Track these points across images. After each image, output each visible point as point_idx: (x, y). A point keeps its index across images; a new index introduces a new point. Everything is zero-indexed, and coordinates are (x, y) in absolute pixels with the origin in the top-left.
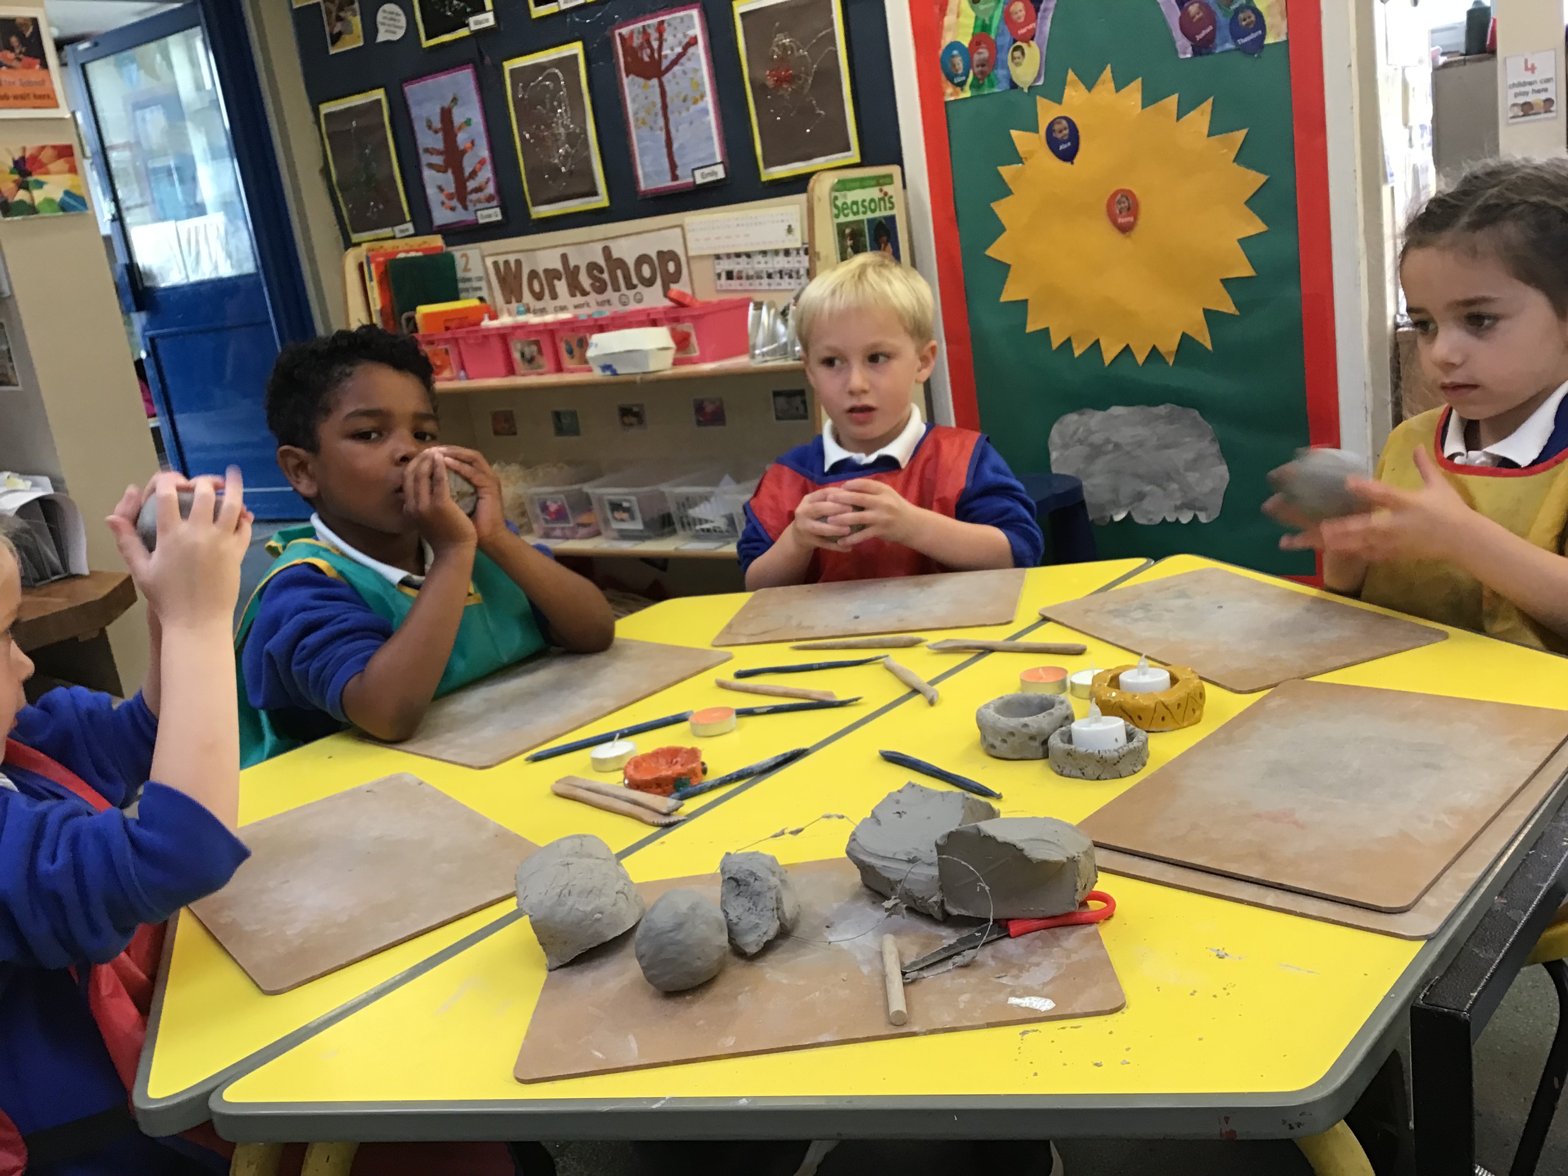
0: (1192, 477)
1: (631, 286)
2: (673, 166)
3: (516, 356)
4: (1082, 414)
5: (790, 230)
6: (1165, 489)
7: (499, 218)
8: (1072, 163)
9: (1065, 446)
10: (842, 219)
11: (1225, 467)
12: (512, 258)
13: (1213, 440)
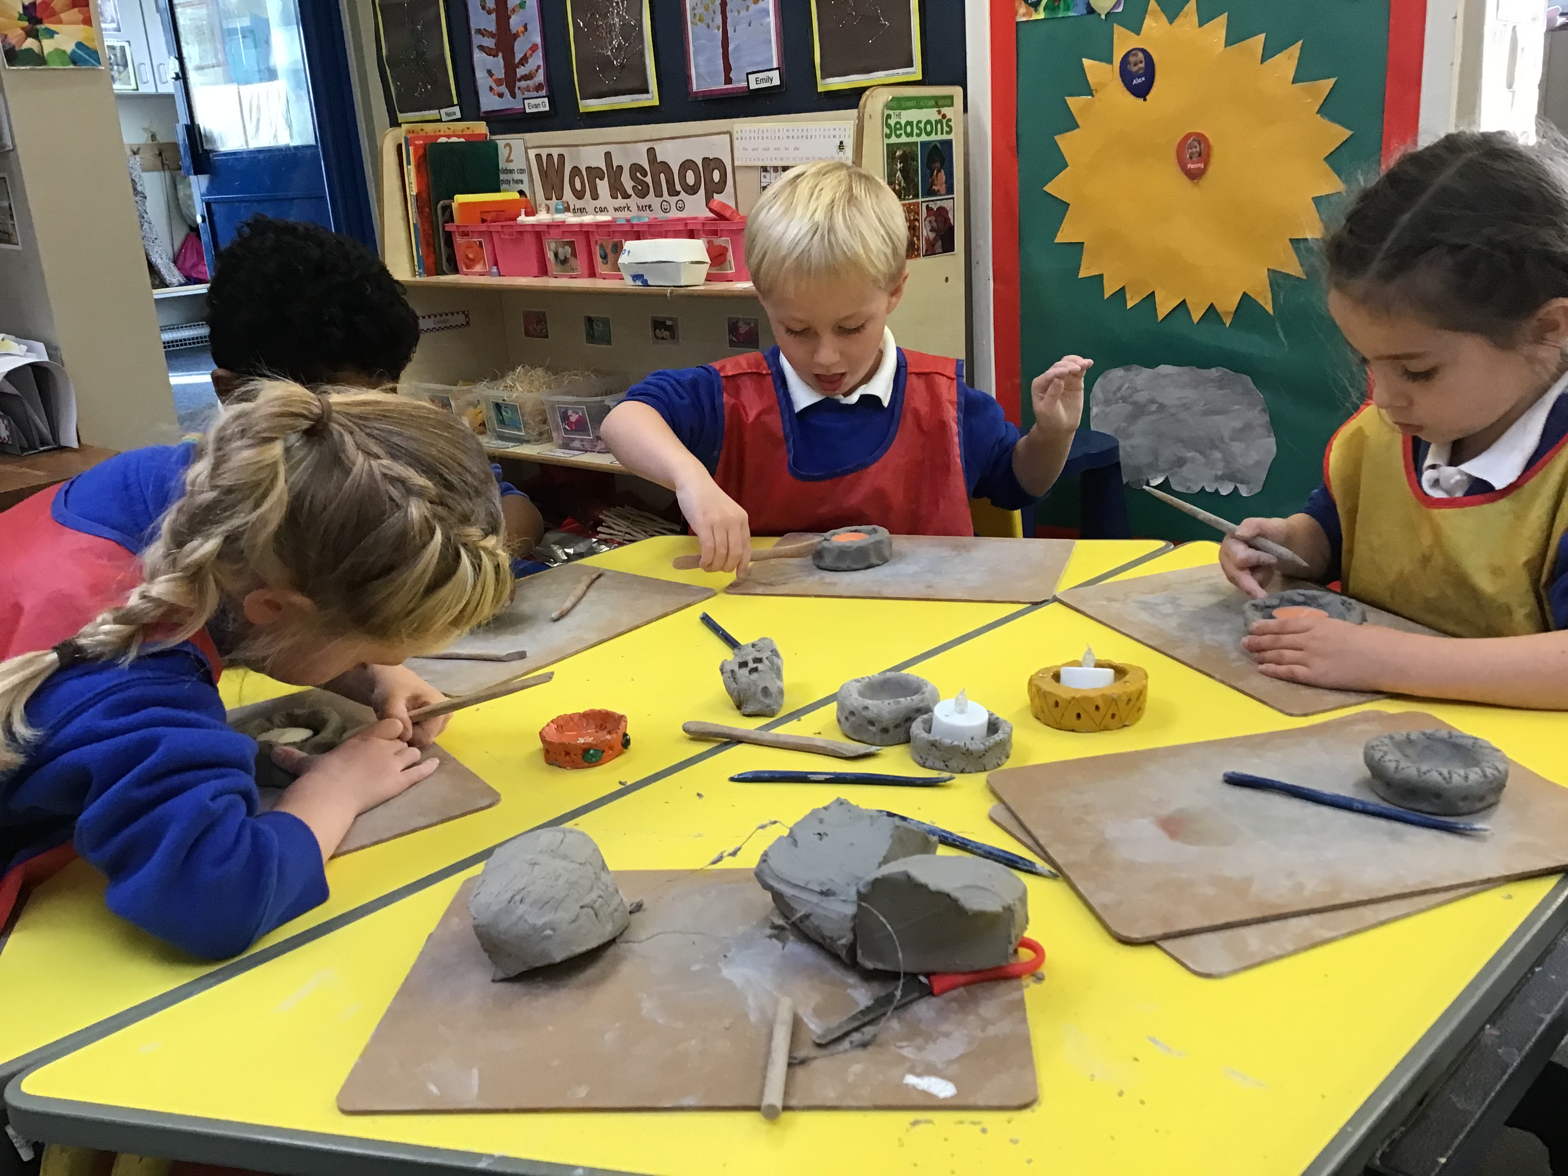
0: (1237, 447)
1: (673, 192)
2: (728, 68)
3: (550, 255)
4: (1129, 370)
5: (841, 146)
6: (1206, 457)
7: (547, 108)
8: (1145, 100)
9: (1107, 402)
10: (894, 140)
11: (1272, 440)
12: (555, 152)
13: (1263, 410)
